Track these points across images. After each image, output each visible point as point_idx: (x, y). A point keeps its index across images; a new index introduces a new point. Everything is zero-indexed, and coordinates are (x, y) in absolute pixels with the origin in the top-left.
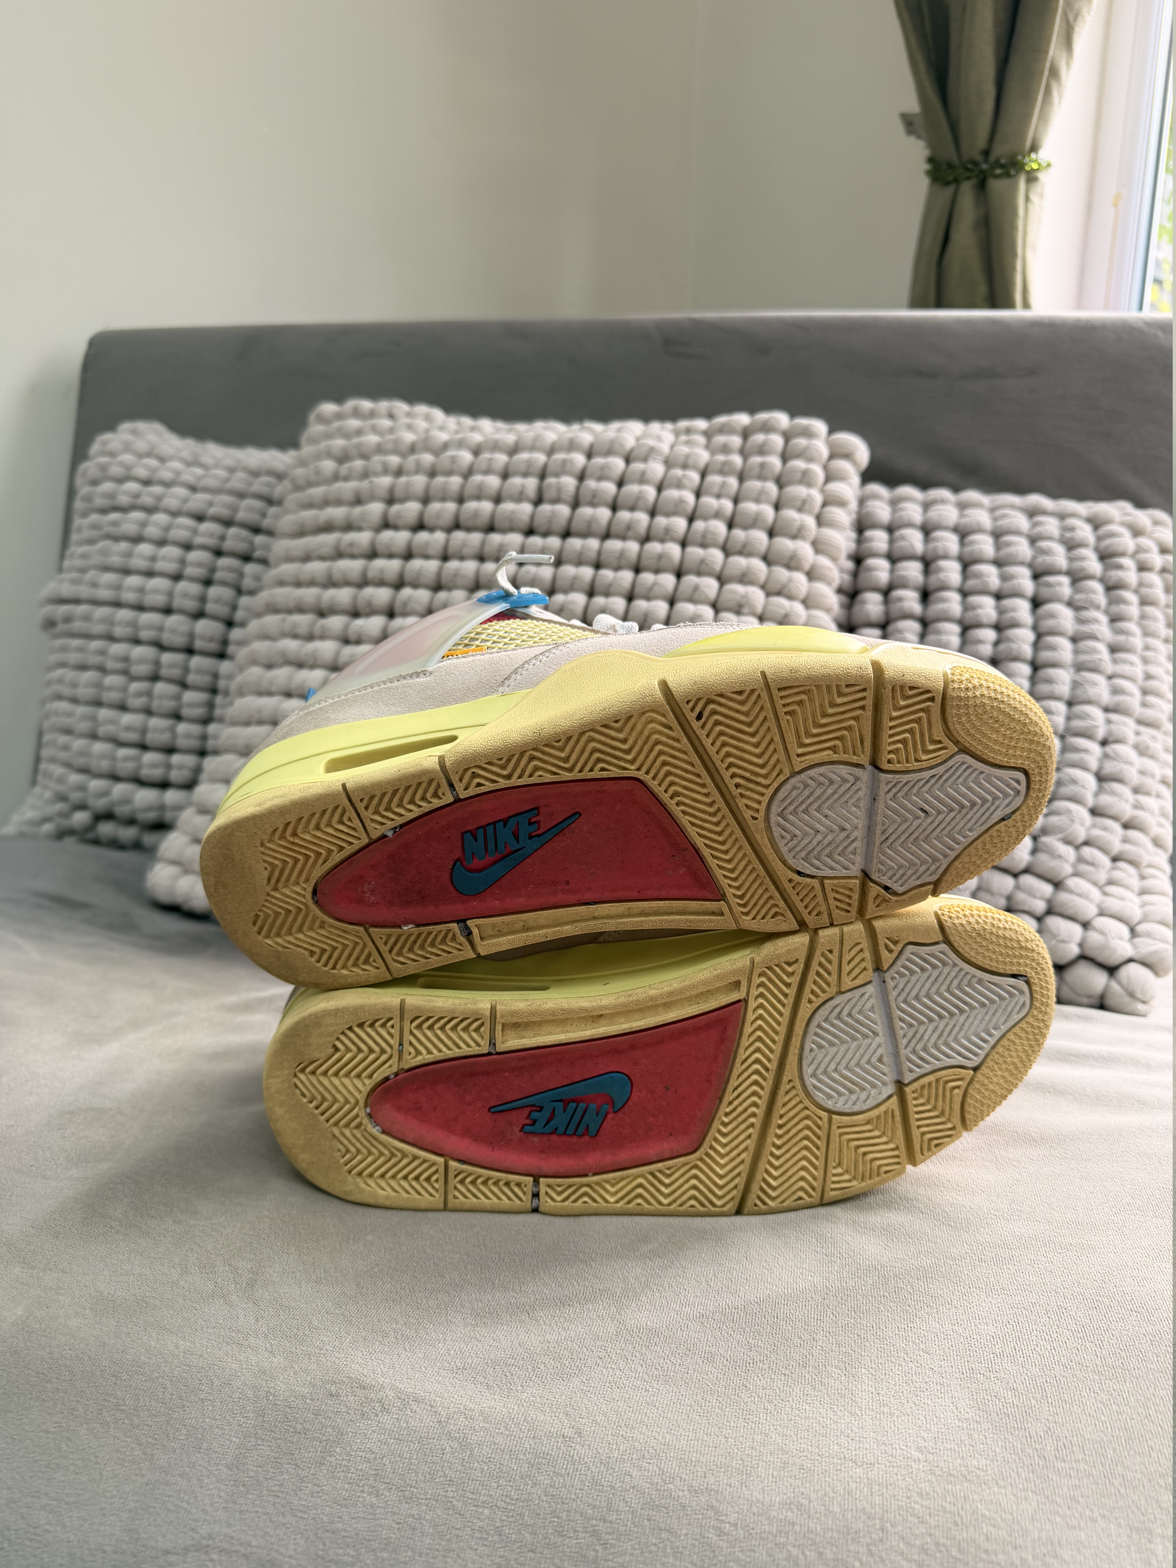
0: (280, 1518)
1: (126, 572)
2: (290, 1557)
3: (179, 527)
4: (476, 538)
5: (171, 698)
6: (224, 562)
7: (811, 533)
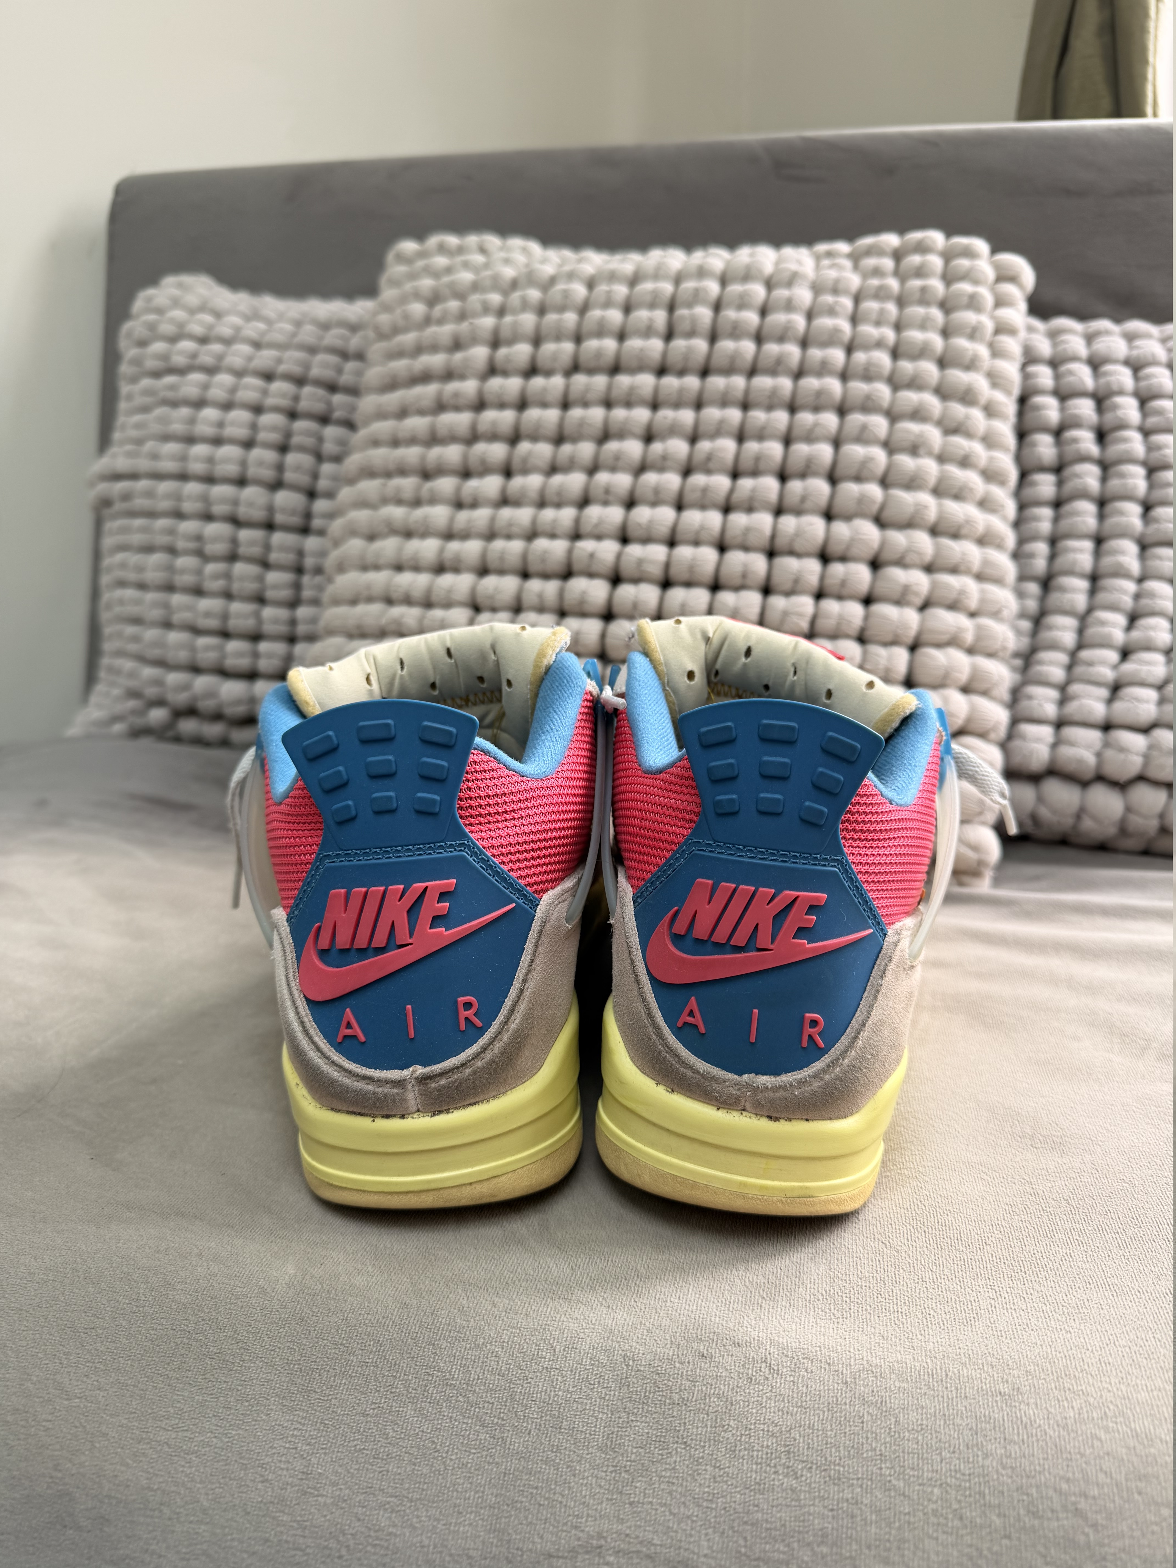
0: (682, 1509)
1: (190, 440)
2: (705, 1556)
3: (246, 387)
4: (600, 381)
5: (252, 580)
6: (299, 424)
7: (986, 363)
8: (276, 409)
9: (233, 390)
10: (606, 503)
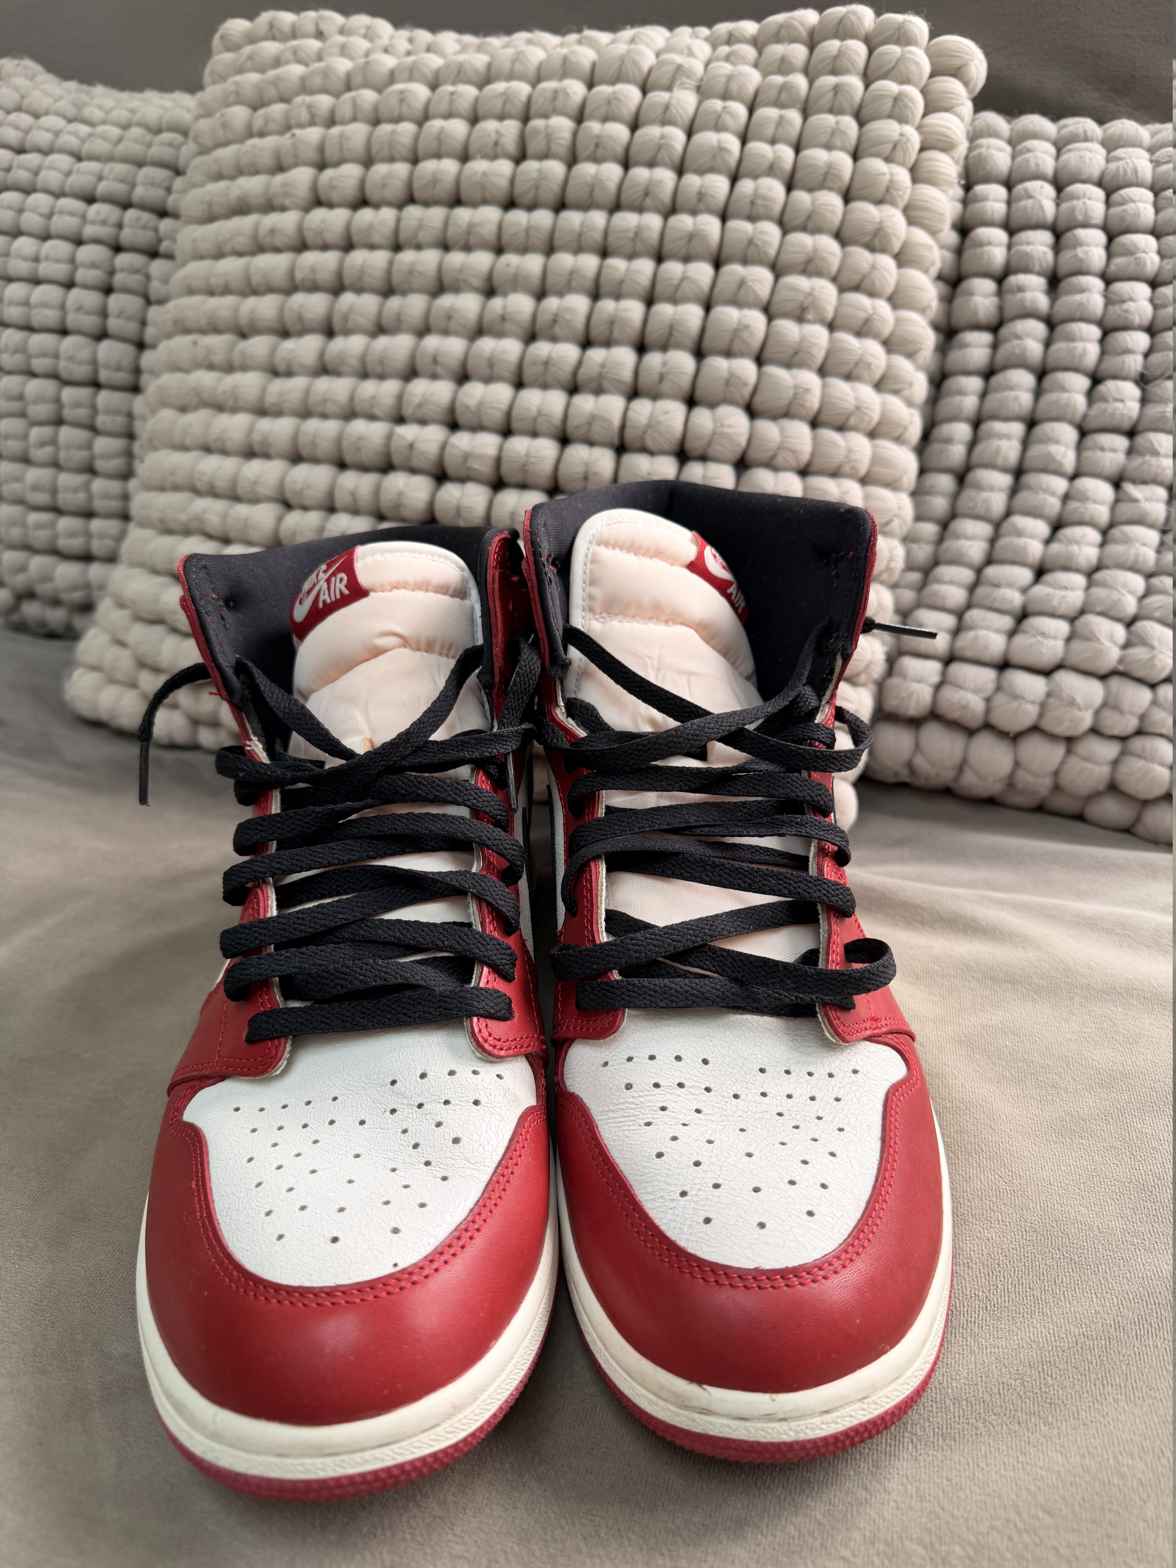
5: (80, 448)
6: (123, 259)
7: (905, 193)
8: (97, 241)
9: (49, 216)
10: (434, 376)
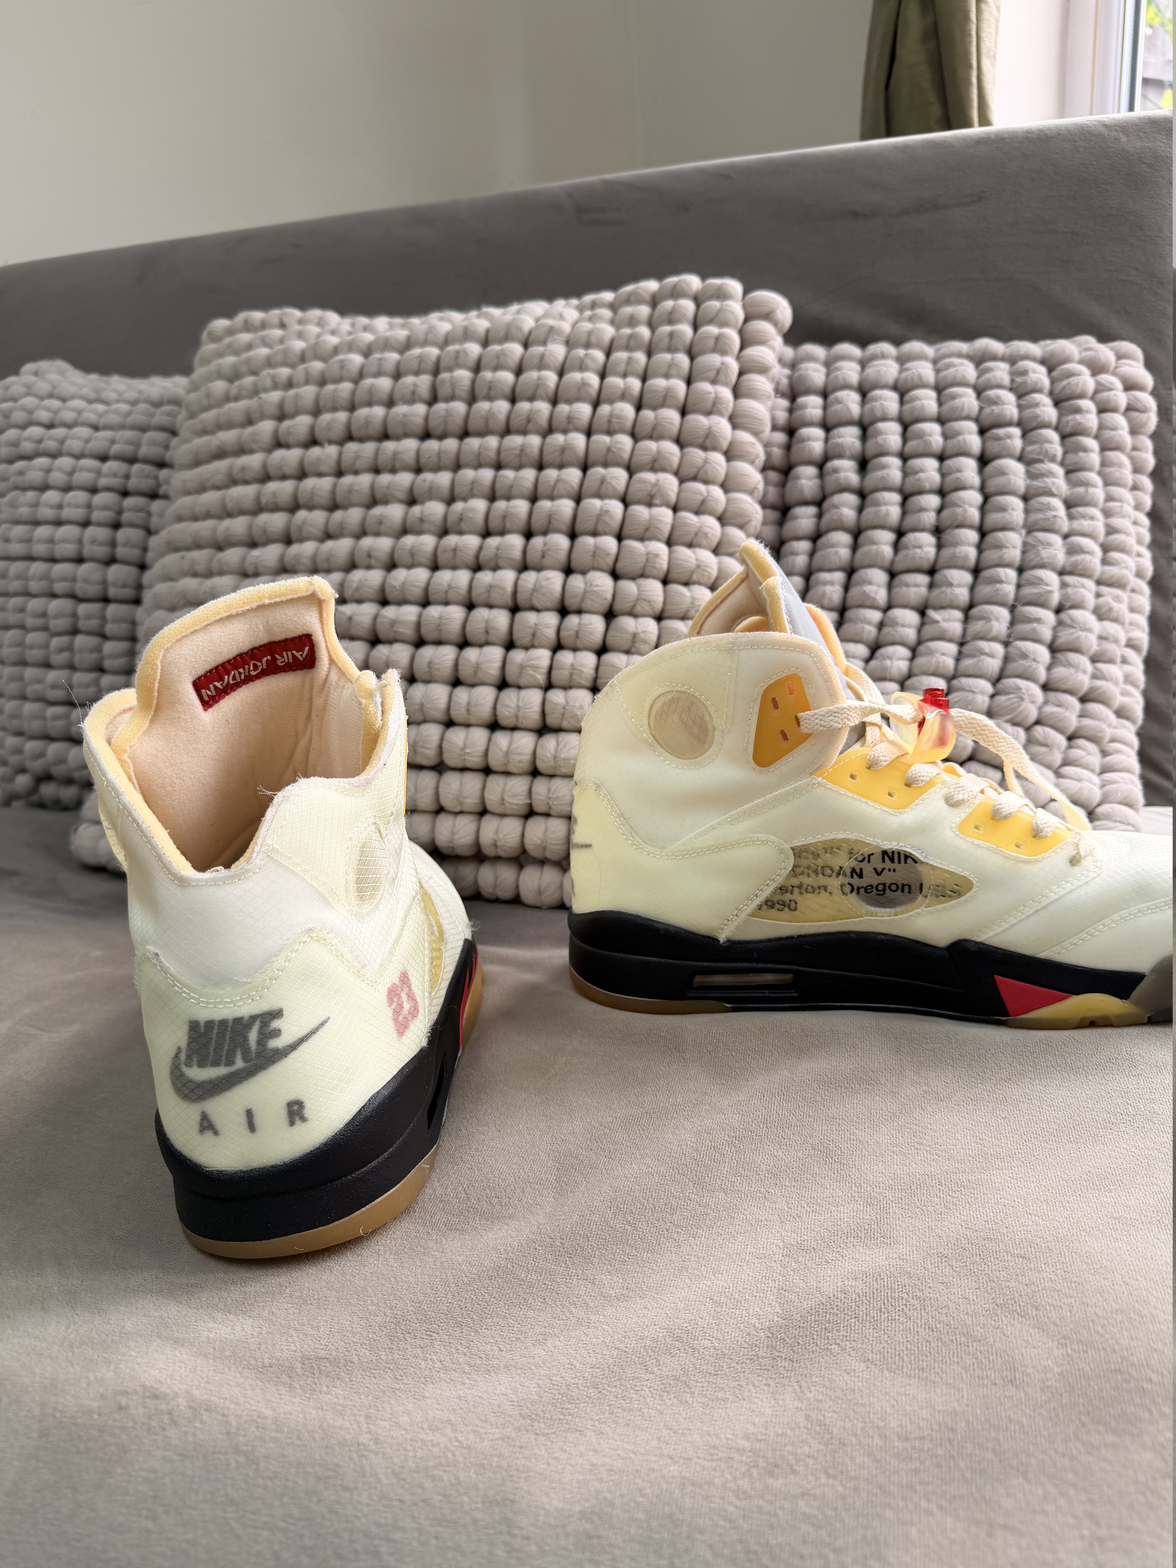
1: (35, 523)
3: (82, 469)
4: (369, 448)
5: (92, 651)
6: (130, 502)
7: (728, 405)
8: (108, 489)
9: (71, 473)
10: (369, 567)
